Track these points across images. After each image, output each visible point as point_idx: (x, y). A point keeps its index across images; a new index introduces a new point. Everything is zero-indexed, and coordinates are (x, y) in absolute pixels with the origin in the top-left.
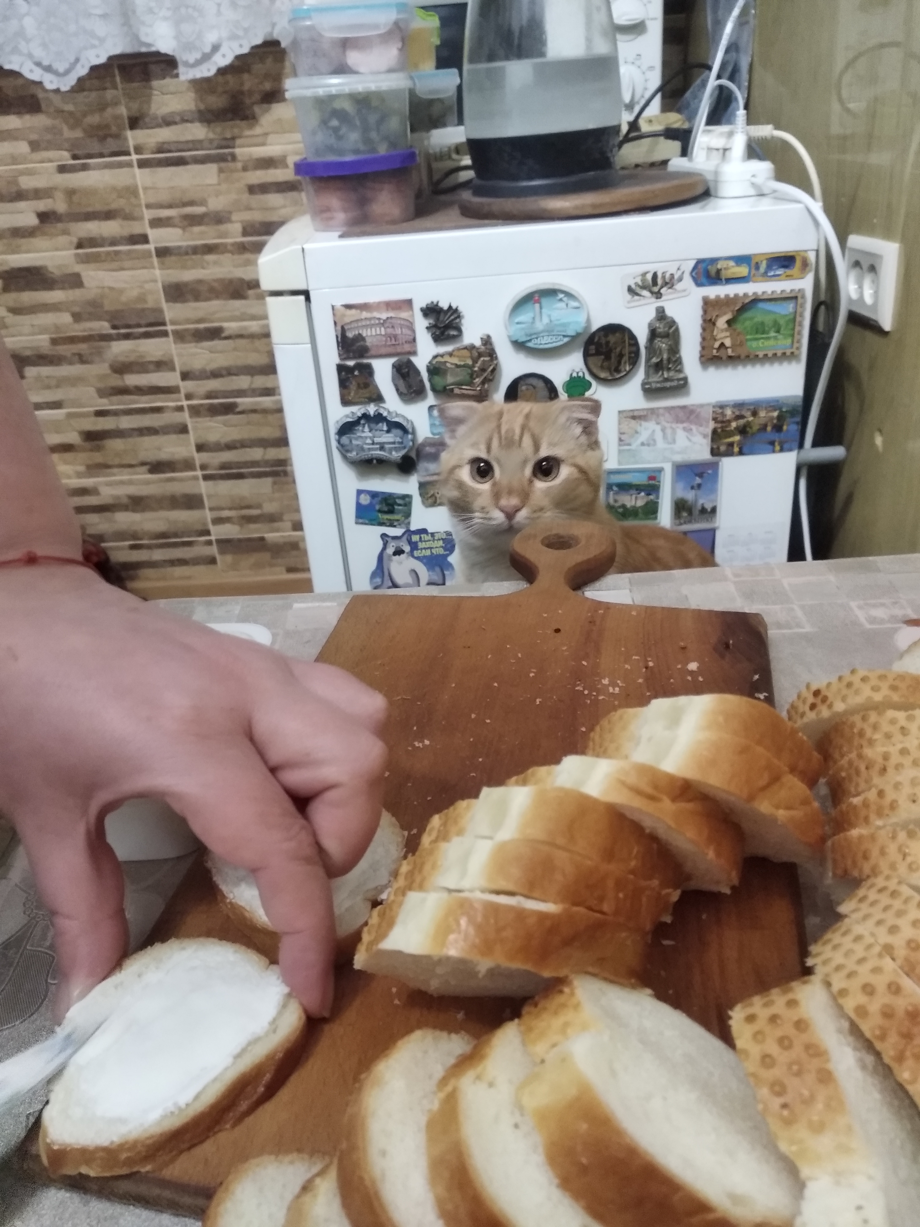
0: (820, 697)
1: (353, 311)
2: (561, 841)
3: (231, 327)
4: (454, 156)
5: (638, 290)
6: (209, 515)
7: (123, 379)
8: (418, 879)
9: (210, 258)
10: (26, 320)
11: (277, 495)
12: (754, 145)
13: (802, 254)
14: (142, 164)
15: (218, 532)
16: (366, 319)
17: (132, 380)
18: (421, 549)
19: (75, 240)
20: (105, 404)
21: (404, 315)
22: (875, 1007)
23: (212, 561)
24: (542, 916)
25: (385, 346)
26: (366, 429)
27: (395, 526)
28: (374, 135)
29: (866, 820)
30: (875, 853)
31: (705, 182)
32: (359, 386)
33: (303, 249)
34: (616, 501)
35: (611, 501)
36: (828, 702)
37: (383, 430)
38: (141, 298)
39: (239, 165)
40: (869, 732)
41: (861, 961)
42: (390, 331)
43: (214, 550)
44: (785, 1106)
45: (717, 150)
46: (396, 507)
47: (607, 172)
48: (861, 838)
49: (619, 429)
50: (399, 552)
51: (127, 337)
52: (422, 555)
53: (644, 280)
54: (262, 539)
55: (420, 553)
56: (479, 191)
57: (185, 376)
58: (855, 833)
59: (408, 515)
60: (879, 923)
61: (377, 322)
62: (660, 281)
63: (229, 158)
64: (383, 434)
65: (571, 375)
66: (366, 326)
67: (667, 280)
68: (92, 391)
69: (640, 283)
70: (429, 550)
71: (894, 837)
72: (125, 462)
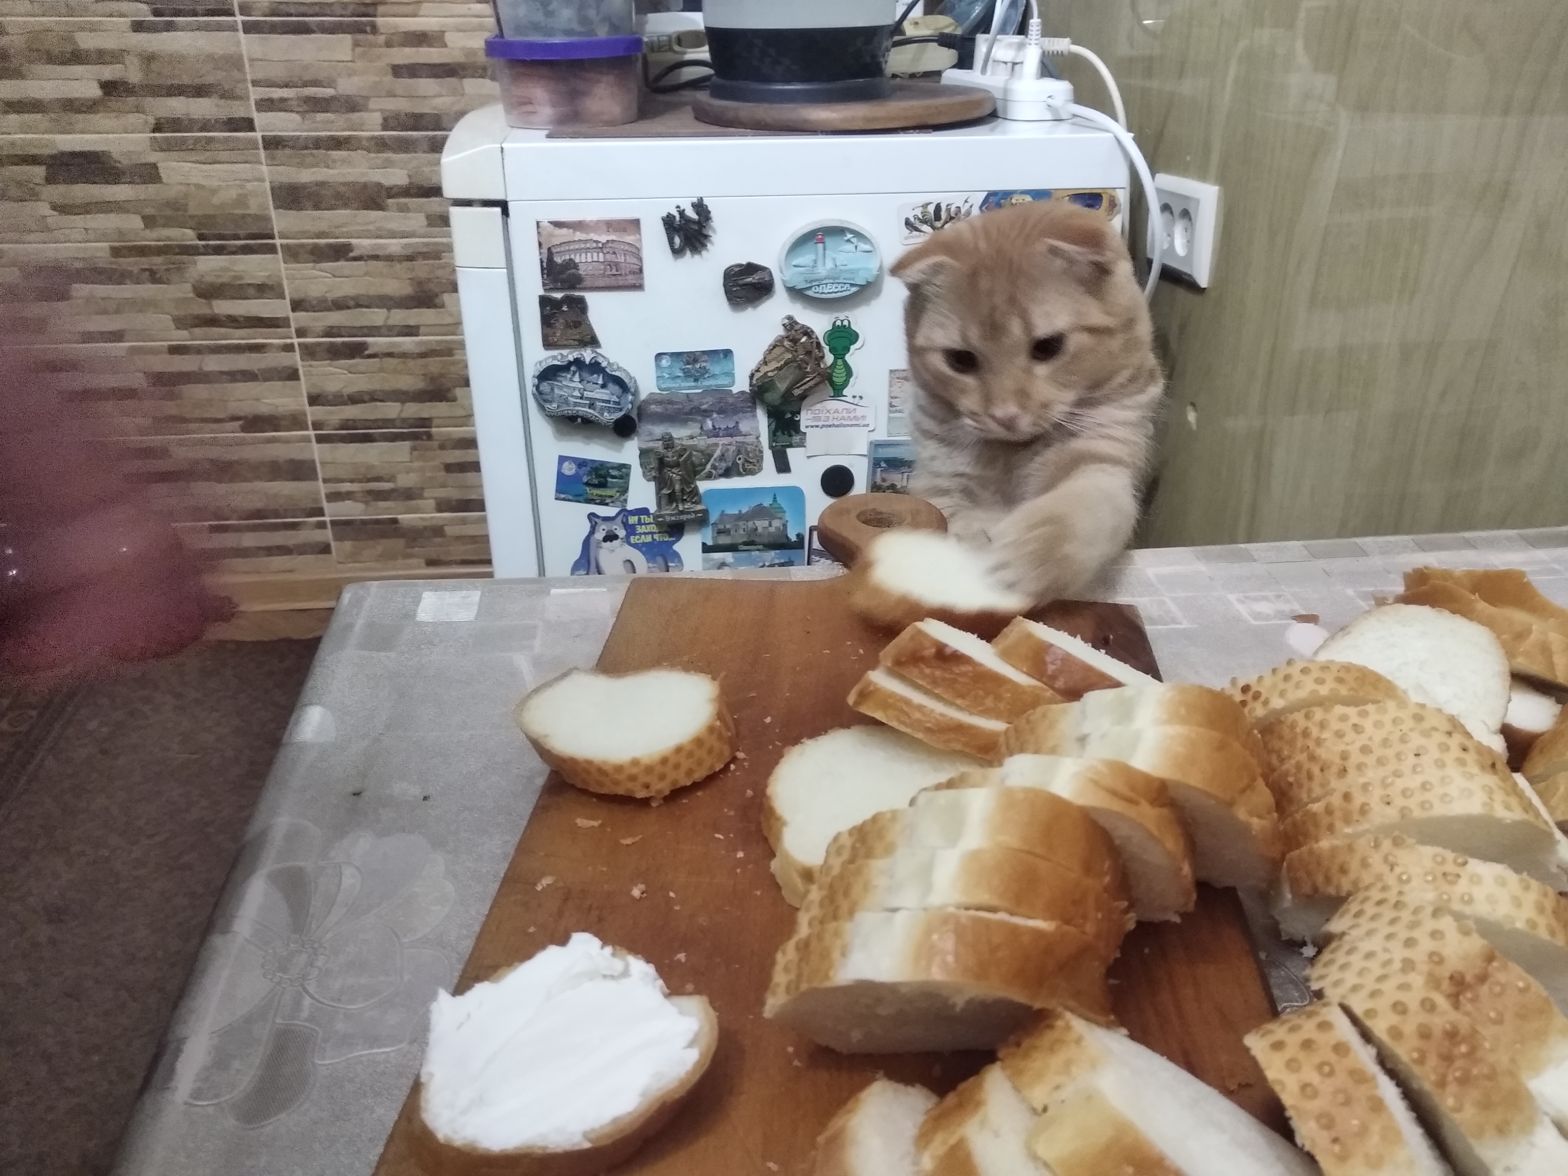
0: (1251, 694)
1: (564, 231)
2: (1039, 850)
3: (362, 244)
4: (677, 48)
5: (918, 224)
6: (323, 489)
7: (211, 307)
8: (844, 905)
9: (336, 154)
10: (79, 221)
11: (417, 464)
12: (1047, 62)
13: (1109, 191)
14: (249, 28)
15: (333, 511)
16: (580, 241)
17: (223, 307)
18: (641, 534)
19: (151, 120)
20: (182, 337)
21: (630, 239)
22: (1409, 1027)
23: (325, 549)
24: (1038, 934)
25: (603, 276)
26: (577, 378)
27: (607, 504)
28: (592, 13)
29: (1331, 828)
30: (1354, 865)
31: (994, 100)
32: (567, 326)
33: (502, 148)
34: (884, 480)
35: (879, 481)
36: (1262, 699)
37: (597, 384)
38: (242, 201)
39: (381, 39)
40: (1315, 732)
41: (1382, 978)
42: (609, 257)
43: (328, 535)
44: (1335, 1140)
45: (1006, 63)
46: (609, 480)
47: (878, 79)
48: (1334, 850)
49: (890, 392)
50: (611, 537)
51: (219, 251)
52: (641, 541)
53: (924, 213)
54: (395, 521)
55: (638, 540)
56: (719, 92)
57: (297, 305)
58: (1325, 844)
59: (624, 490)
60: (1389, 937)
61: (594, 245)
62: (944, 215)
63: (368, 29)
64: (596, 388)
65: (835, 322)
66: (579, 250)
67: (953, 215)
68: (166, 320)
69: (920, 217)
70: (650, 536)
71: (1377, 846)
72: (207, 415)
